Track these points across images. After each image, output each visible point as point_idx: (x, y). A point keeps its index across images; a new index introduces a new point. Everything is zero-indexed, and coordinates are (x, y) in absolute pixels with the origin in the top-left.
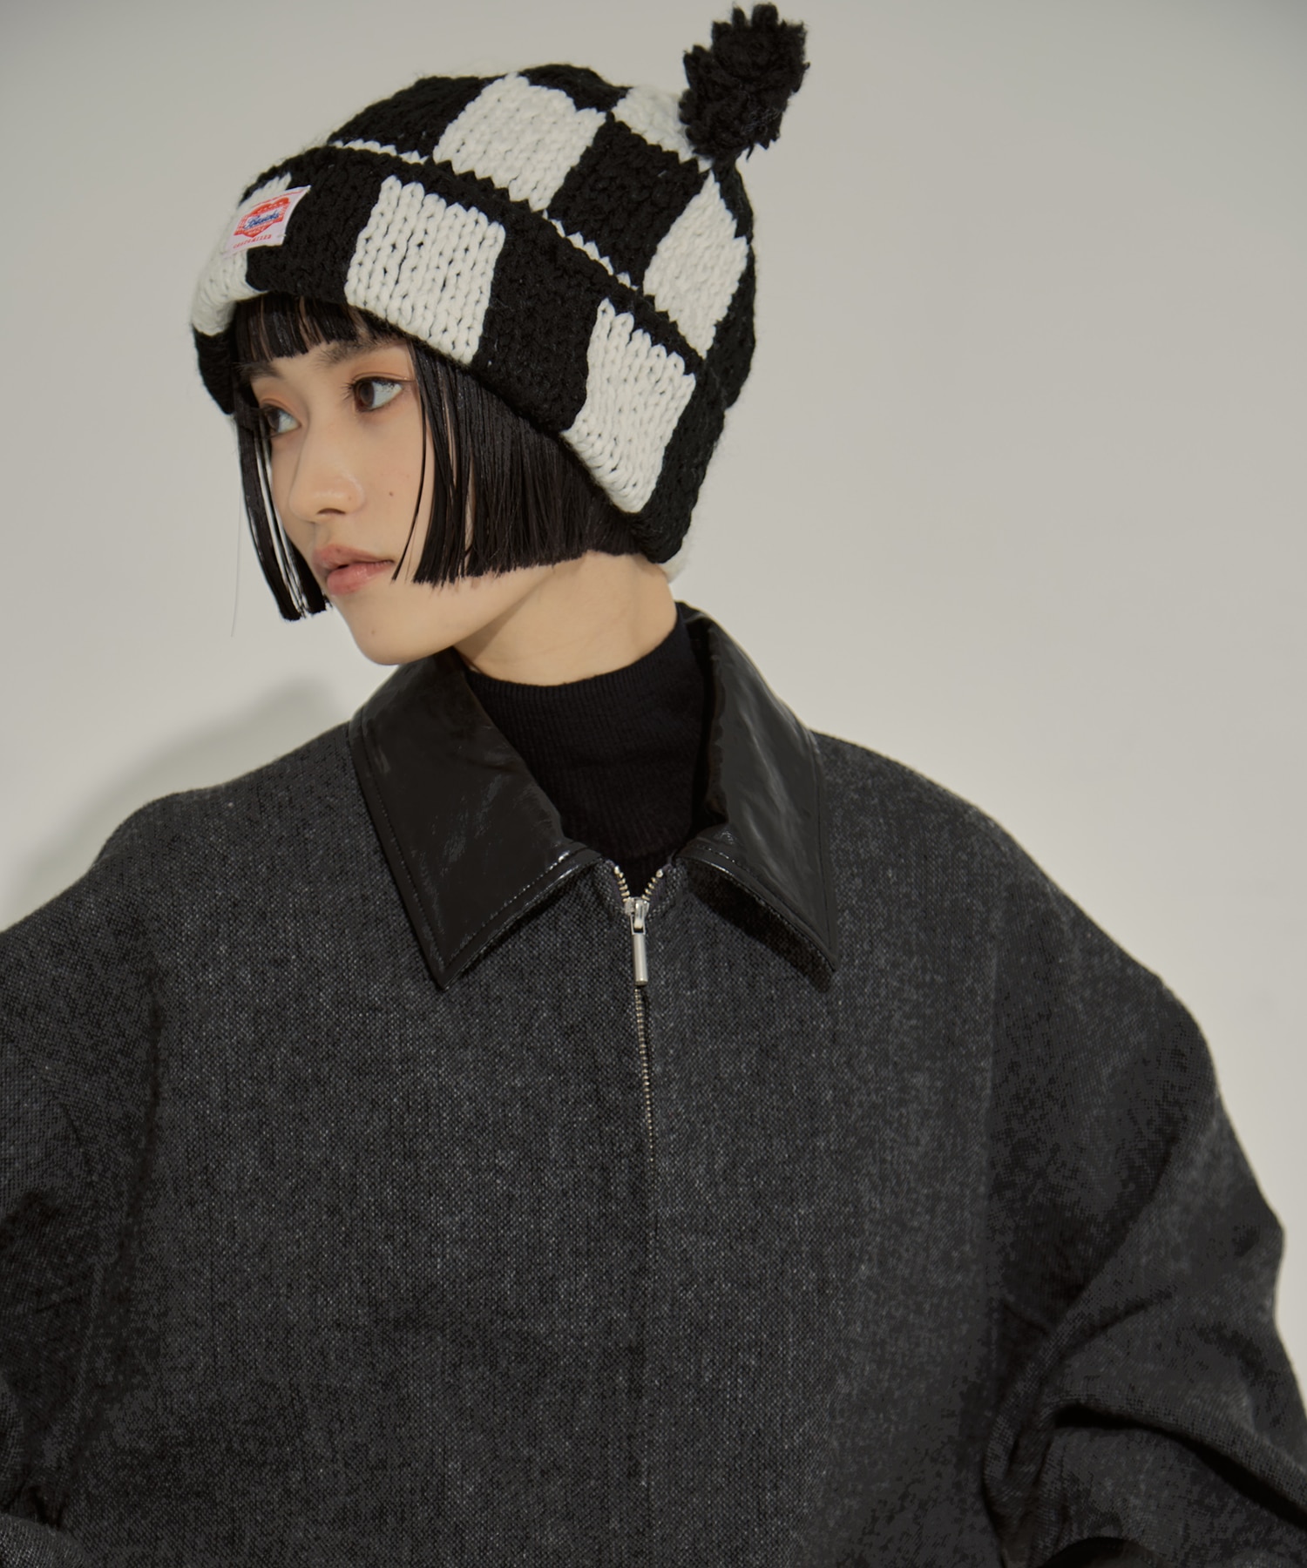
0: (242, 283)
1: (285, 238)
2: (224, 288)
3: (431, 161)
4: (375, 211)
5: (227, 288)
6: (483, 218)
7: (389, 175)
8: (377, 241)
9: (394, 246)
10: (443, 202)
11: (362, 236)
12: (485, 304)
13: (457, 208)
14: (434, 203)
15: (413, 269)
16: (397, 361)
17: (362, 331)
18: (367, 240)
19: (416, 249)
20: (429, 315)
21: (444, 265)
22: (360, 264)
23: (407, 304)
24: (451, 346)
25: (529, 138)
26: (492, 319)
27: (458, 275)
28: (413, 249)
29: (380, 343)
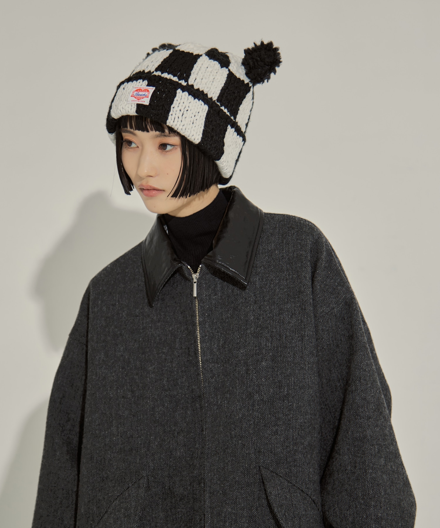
0: (134, 112)
1: (149, 103)
2: (127, 112)
3: (188, 84)
4: (175, 99)
5: (128, 112)
6: (203, 103)
7: (179, 89)
8: (176, 108)
9: (180, 110)
10: (193, 98)
11: (172, 106)
12: (203, 128)
13: (196, 100)
14: (191, 98)
15: (185, 118)
16: (176, 140)
17: (167, 131)
18: (173, 108)
19: (186, 111)
20: (189, 132)
21: (193, 117)
22: (172, 115)
23: (184, 128)
24: (194, 139)
25: (212, 78)
26: (205, 133)
27: (196, 120)
28: (185, 112)
29: (171, 134)
